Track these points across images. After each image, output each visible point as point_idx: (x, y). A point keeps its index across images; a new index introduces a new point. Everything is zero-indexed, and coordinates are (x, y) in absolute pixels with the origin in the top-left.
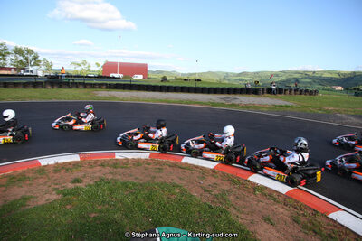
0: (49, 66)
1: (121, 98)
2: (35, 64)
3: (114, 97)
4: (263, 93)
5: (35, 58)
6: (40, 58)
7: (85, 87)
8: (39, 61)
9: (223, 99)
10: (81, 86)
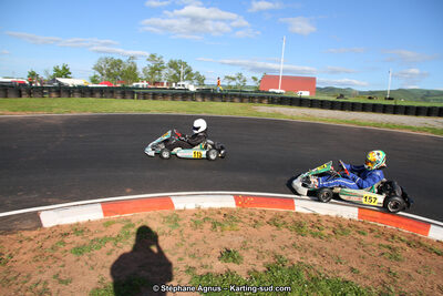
0: (201, 80)
1: (289, 115)
2: (187, 79)
3: (280, 114)
5: (188, 72)
6: (194, 72)
7: (242, 101)
8: (192, 75)
10: (236, 100)
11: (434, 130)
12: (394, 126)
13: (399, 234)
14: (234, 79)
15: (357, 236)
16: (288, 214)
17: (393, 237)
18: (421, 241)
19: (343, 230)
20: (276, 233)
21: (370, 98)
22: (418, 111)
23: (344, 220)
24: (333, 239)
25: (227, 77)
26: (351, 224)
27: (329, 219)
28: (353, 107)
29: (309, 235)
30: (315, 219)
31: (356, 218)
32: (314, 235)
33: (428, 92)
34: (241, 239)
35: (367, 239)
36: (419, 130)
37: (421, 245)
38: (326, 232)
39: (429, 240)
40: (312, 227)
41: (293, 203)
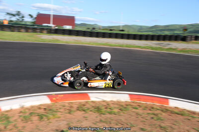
3: (58, 40)
4: (191, 40)
7: (27, 31)
9: (159, 44)
10: (23, 30)
11: (152, 48)
12: (130, 46)
13: (155, 107)
14: (14, 15)
15: (134, 110)
16: (87, 102)
17: (153, 108)
18: (167, 108)
19: (125, 108)
20: (86, 115)
21: (111, 30)
22: (141, 37)
23: (122, 102)
24: (122, 114)
25: (8, 14)
26: (127, 104)
27: (114, 103)
28: (103, 35)
29: (107, 114)
30: (105, 104)
31: (130, 101)
32: (110, 113)
33: (141, 27)
34: (65, 122)
35: (140, 111)
36: (144, 48)
37: (167, 110)
38: (116, 110)
39: (171, 108)
40: (106, 108)
41: (88, 95)
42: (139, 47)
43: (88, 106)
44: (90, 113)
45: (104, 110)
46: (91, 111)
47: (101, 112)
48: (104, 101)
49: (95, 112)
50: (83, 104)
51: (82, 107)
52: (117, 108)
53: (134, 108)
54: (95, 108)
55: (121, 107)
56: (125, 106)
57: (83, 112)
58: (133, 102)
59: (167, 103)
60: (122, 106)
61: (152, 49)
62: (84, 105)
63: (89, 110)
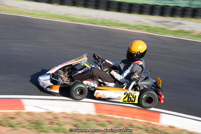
13: (135, 124)
16: (18, 114)
18: (156, 127)
23: (81, 115)
26: (89, 119)
27: (66, 116)
30: (50, 117)
31: (94, 114)
37: (155, 129)
39: (162, 127)
40: (51, 123)
41: (21, 102)
42: (125, 25)
43: (19, 119)
44: (22, 129)
45: (46, 126)
46: (24, 127)
47: (42, 128)
48: (49, 113)
49: (30, 129)
50: (11, 116)
51: (8, 121)
52: (70, 124)
53: (99, 125)
54: (32, 123)
55: (78, 123)
56: (85, 121)
57: (10, 128)
58: (100, 116)
59: (158, 119)
60: (80, 121)
61: (148, 30)
62: (12, 118)
63: (20, 125)
